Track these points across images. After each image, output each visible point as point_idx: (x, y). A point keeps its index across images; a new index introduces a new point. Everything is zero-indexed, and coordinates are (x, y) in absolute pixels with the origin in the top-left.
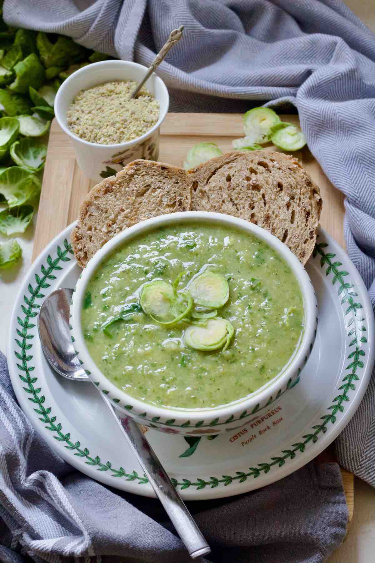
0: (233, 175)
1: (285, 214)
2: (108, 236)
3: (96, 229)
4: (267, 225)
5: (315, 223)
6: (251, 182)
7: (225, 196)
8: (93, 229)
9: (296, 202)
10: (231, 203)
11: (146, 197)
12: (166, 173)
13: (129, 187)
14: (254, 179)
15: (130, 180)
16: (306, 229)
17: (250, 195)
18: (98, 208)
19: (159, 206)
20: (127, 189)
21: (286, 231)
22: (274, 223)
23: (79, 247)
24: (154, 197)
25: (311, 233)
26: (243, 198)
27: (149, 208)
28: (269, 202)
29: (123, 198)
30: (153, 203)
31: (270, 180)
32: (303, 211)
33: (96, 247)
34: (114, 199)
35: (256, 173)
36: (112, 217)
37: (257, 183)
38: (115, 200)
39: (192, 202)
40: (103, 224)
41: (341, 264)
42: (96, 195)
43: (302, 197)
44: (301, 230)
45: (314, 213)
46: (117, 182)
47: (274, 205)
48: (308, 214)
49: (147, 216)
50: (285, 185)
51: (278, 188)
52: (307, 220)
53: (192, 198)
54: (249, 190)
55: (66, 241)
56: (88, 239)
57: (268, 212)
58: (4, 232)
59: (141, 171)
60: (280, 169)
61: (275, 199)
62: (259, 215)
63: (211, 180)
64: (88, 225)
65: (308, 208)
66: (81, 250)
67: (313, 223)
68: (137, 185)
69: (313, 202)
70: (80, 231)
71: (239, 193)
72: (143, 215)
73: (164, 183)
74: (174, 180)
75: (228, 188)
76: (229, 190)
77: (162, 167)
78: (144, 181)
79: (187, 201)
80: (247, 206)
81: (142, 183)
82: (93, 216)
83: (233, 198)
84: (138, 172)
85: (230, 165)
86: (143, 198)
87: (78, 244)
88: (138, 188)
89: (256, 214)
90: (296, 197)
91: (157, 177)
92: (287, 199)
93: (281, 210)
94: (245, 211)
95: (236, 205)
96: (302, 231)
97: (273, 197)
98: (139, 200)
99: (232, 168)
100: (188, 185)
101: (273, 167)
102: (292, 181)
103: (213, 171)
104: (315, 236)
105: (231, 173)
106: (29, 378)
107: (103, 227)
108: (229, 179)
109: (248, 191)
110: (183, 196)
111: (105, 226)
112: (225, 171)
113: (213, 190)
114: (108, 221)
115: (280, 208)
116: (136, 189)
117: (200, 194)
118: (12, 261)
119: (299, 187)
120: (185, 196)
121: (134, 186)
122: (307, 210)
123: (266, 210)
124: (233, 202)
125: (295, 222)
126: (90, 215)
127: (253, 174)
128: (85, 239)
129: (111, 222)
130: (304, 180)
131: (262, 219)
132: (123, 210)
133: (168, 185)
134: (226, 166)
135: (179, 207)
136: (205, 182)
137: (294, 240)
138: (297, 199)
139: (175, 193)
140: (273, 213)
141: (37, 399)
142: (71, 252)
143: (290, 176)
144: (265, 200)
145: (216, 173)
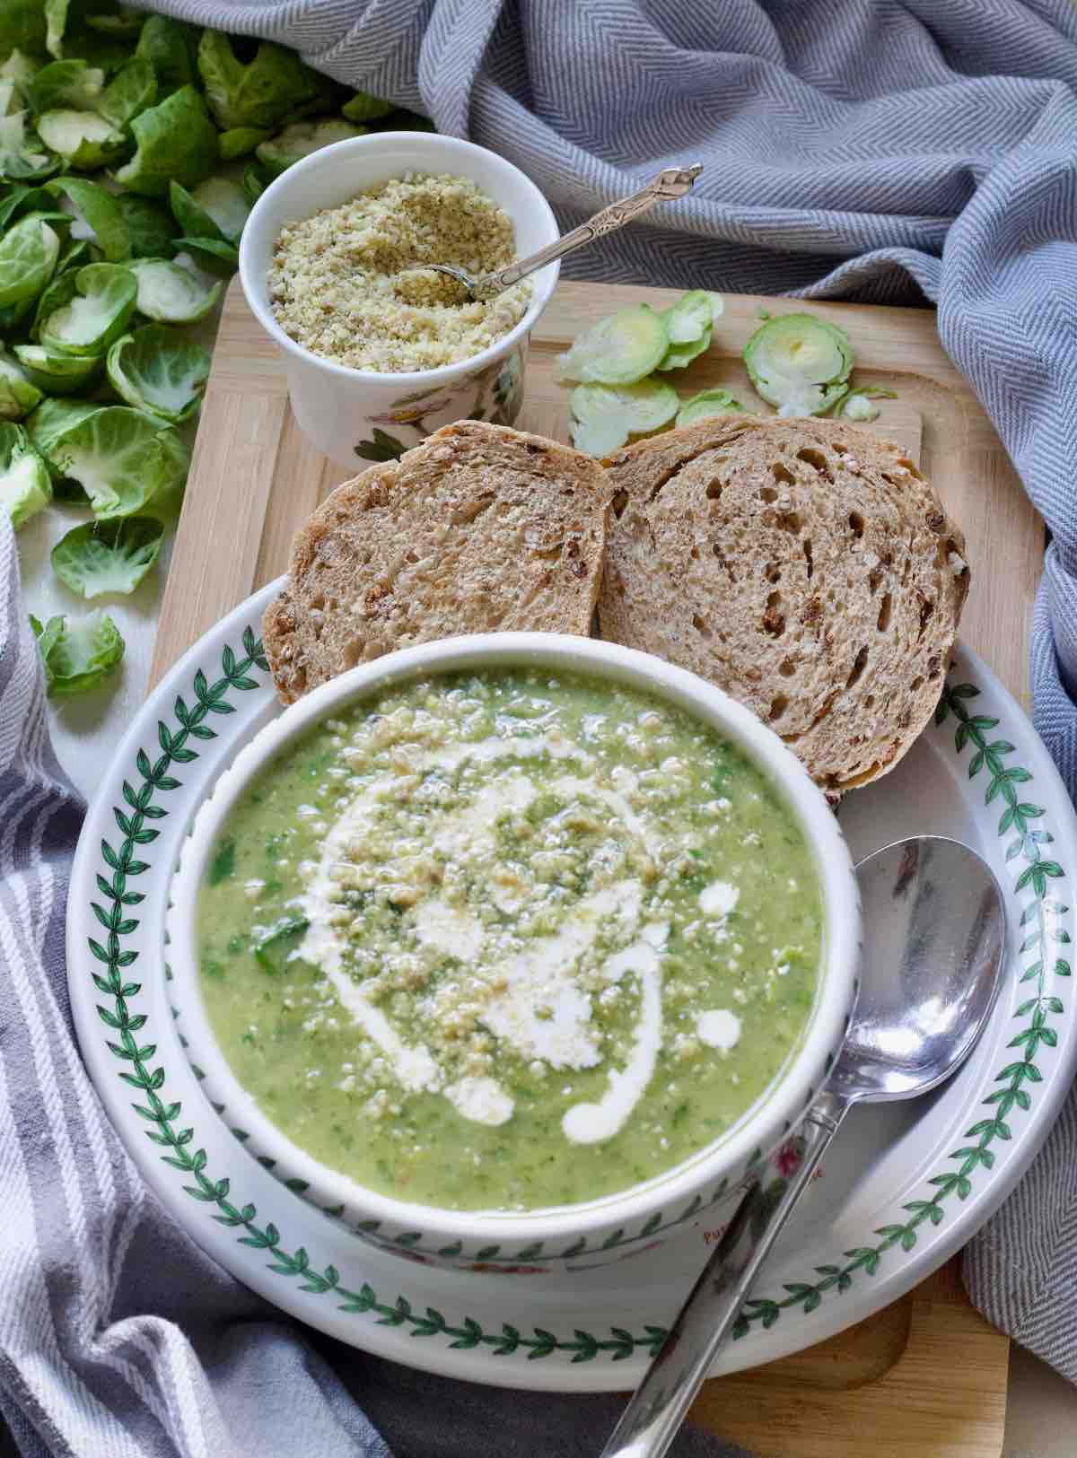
0: (728, 483)
1: (862, 603)
2: (369, 627)
3: (334, 605)
4: (810, 629)
5: (945, 635)
6: (775, 504)
7: (701, 539)
8: (328, 605)
9: (897, 573)
10: (715, 559)
11: (480, 526)
12: (539, 463)
13: (434, 496)
14: (785, 497)
15: (439, 475)
16: (919, 651)
17: (770, 541)
18: (345, 548)
19: (515, 552)
20: (429, 499)
21: (864, 651)
22: (830, 626)
23: (286, 651)
24: (502, 527)
25: (933, 661)
26: (750, 548)
27: (485, 558)
28: (823, 565)
29: (416, 525)
30: (499, 544)
31: (829, 506)
32: (914, 599)
33: (333, 655)
34: (390, 525)
35: (791, 481)
36: (381, 575)
37: (793, 510)
38: (395, 528)
39: (607, 548)
40: (355, 592)
41: (1012, 748)
42: (342, 510)
43: (915, 558)
44: (906, 651)
45: (944, 605)
46: (402, 480)
47: (835, 577)
48: (928, 608)
49: (479, 578)
50: (869, 522)
51: (848, 528)
52: (923, 625)
53: (608, 536)
54: (769, 526)
55: (249, 632)
56: (312, 631)
57: (817, 595)
58: (77, 588)
59: (472, 453)
60: (858, 475)
61: (839, 559)
62: (790, 599)
63: (664, 490)
64: (315, 593)
65: (930, 592)
66: (289, 661)
67: (941, 637)
68: (457, 492)
69: (944, 575)
70: (290, 609)
71: (741, 534)
72: (469, 575)
73: (533, 491)
74: (560, 484)
75: (711, 515)
76: (712, 523)
77: (529, 446)
78: (478, 481)
79: (594, 545)
80: (758, 573)
81: (473, 486)
82: (329, 567)
83: (722, 545)
84: (462, 456)
85: (720, 452)
86: (472, 527)
87: (283, 643)
88: (459, 499)
89: (783, 596)
90: (898, 557)
91: (513, 473)
92: (872, 561)
93: (852, 591)
94: (751, 586)
95: (729, 566)
96: (908, 656)
97: (834, 553)
98: (460, 532)
99: (727, 462)
100: (599, 501)
101: (841, 468)
102: (889, 511)
103: (672, 464)
104: (942, 671)
105: (723, 474)
106: (125, 1017)
107: (355, 601)
108: (714, 491)
109: (766, 529)
110: (582, 531)
111: (361, 598)
112: (706, 468)
113: (669, 520)
114: (369, 585)
115: (850, 585)
116: (453, 500)
117: (632, 526)
118: (93, 673)
119: (908, 530)
120: (588, 531)
121: (448, 492)
122: (927, 597)
123: (813, 585)
124: (722, 556)
125: (891, 627)
126: (322, 565)
127: (783, 485)
128: (302, 630)
129: (377, 590)
130: (924, 511)
131: (800, 612)
132: (413, 559)
133: (544, 497)
134: (711, 455)
135: (571, 560)
136: (648, 492)
137: (884, 678)
138: (899, 563)
139: (561, 520)
140: (831, 596)
141: (143, 1075)
142: (263, 664)
143: (886, 497)
144: (810, 560)
145: (681, 471)
